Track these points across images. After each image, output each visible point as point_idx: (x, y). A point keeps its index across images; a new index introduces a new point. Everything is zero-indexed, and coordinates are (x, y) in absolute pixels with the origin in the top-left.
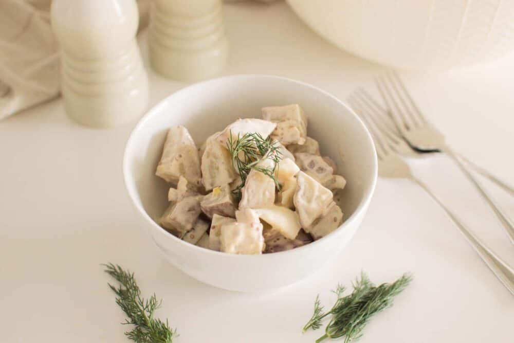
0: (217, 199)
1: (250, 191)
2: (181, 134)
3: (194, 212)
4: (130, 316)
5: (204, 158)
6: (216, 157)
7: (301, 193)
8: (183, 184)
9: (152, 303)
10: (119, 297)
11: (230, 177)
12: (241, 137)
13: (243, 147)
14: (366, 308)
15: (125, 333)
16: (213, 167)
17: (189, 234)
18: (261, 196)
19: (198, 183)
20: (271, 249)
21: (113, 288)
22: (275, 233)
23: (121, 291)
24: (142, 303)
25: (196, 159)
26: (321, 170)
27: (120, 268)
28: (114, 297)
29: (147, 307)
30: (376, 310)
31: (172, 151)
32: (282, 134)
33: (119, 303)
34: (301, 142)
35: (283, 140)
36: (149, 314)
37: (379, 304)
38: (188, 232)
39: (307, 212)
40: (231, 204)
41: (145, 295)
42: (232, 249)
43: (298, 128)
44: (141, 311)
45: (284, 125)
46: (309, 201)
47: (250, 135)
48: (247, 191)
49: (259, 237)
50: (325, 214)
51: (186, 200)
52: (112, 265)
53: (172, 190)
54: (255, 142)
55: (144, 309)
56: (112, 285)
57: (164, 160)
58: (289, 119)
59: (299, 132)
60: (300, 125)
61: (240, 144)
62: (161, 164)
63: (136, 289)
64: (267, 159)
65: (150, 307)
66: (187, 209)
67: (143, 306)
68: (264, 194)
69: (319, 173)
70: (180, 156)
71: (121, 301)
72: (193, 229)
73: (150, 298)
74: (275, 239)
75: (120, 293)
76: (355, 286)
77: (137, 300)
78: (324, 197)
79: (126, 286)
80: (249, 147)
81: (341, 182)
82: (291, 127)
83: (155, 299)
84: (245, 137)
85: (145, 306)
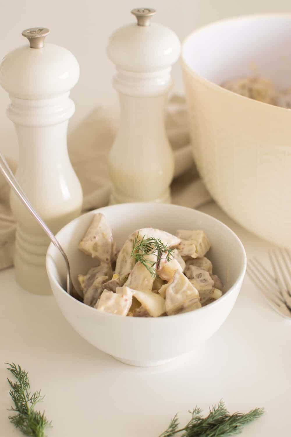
4: (17, 405)
9: (36, 397)
12: (145, 239)
13: (145, 245)
14: (215, 430)
24: (28, 396)
28: (10, 389)
29: (31, 399)
30: (223, 433)
33: (11, 394)
36: (31, 404)
37: (228, 428)
44: (25, 402)
47: (153, 239)
55: (28, 400)
61: (142, 243)
65: (33, 400)
67: (28, 398)
76: (212, 411)
77: (25, 393)
83: (39, 394)
85: (30, 398)
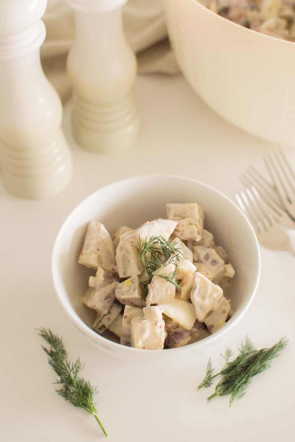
0: (129, 291)
1: (155, 289)
2: (99, 229)
3: (109, 299)
4: (60, 375)
5: (118, 250)
6: (128, 252)
7: (196, 291)
8: (101, 273)
9: (77, 366)
10: (50, 358)
11: (139, 269)
12: (148, 240)
13: (150, 248)
15: (55, 390)
16: (125, 260)
17: (106, 317)
18: (164, 293)
19: (113, 270)
20: (172, 335)
21: (46, 350)
22: (175, 325)
23: (52, 352)
24: (69, 365)
25: (111, 250)
26: (214, 262)
27: (51, 333)
28: (46, 358)
29: (73, 369)
31: (91, 244)
32: (183, 231)
33: (50, 363)
34: (198, 239)
35: (183, 235)
36: (74, 375)
38: (105, 315)
39: (201, 308)
40: (140, 299)
41: (71, 359)
42: (140, 344)
43: (196, 225)
44: (68, 373)
45: (184, 222)
46: (203, 298)
47: (155, 238)
48: (153, 289)
49: (162, 333)
50: (215, 309)
51: (103, 289)
52: (44, 329)
53: (91, 278)
54: (160, 244)
55: (71, 371)
56: (44, 347)
57: (84, 251)
58: (188, 217)
59: (197, 230)
60: (198, 223)
61: (148, 247)
62: (82, 254)
63: (64, 352)
64: (170, 265)
65: (75, 369)
66: (104, 298)
67: (69, 368)
68: (166, 291)
69: (212, 265)
70: (98, 250)
71: (52, 362)
72: (109, 312)
73: (75, 362)
74: (176, 327)
75: (51, 354)
77: (64, 362)
78: (215, 295)
79: (55, 349)
80: (156, 248)
81: (231, 271)
82: (190, 224)
83: (79, 362)
84: (151, 240)
85: (71, 368)
